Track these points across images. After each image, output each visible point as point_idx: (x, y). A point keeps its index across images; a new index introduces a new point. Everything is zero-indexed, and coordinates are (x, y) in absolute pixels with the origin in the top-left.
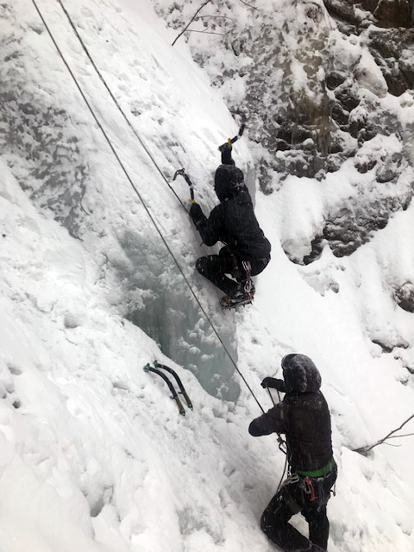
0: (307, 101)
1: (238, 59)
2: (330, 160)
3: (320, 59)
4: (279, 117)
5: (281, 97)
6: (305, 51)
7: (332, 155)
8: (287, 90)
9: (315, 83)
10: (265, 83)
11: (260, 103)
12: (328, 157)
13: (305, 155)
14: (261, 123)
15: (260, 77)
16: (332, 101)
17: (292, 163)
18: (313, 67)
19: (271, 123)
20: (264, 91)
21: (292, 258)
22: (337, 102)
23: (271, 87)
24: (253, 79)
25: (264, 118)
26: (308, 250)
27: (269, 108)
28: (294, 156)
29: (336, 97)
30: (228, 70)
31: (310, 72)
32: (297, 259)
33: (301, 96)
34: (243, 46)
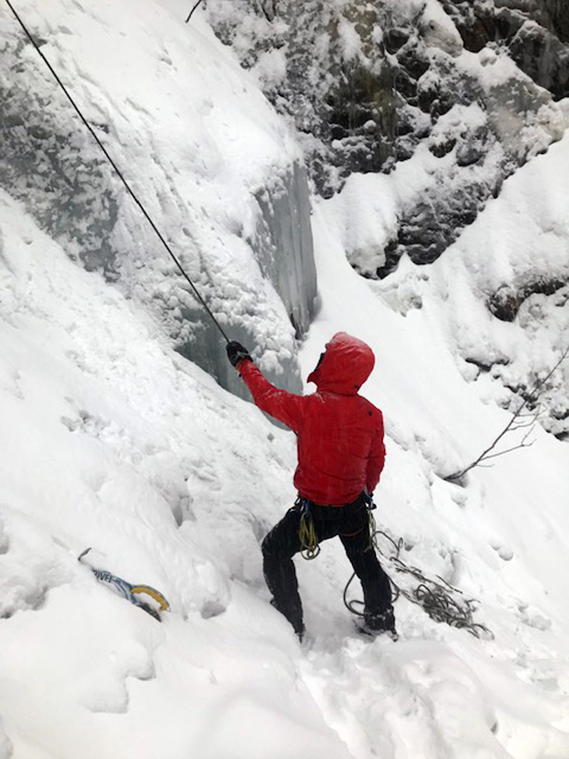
0: (363, 72)
1: (272, 26)
2: (399, 144)
3: (374, 13)
4: (331, 96)
5: (331, 70)
6: (355, 6)
7: (401, 137)
8: (337, 60)
9: (371, 46)
10: (309, 53)
11: (305, 81)
12: (396, 141)
13: (367, 142)
14: (309, 106)
15: (303, 47)
16: (396, 68)
17: (353, 153)
18: (366, 26)
19: (321, 106)
20: (309, 64)
21: (363, 271)
22: (401, 68)
23: (317, 58)
24: (294, 49)
25: (313, 99)
26: (381, 260)
27: (317, 85)
28: (354, 144)
29: (399, 62)
30: (261, 42)
31: (363, 33)
32: (370, 273)
33: (354, 66)
34: (276, 8)
